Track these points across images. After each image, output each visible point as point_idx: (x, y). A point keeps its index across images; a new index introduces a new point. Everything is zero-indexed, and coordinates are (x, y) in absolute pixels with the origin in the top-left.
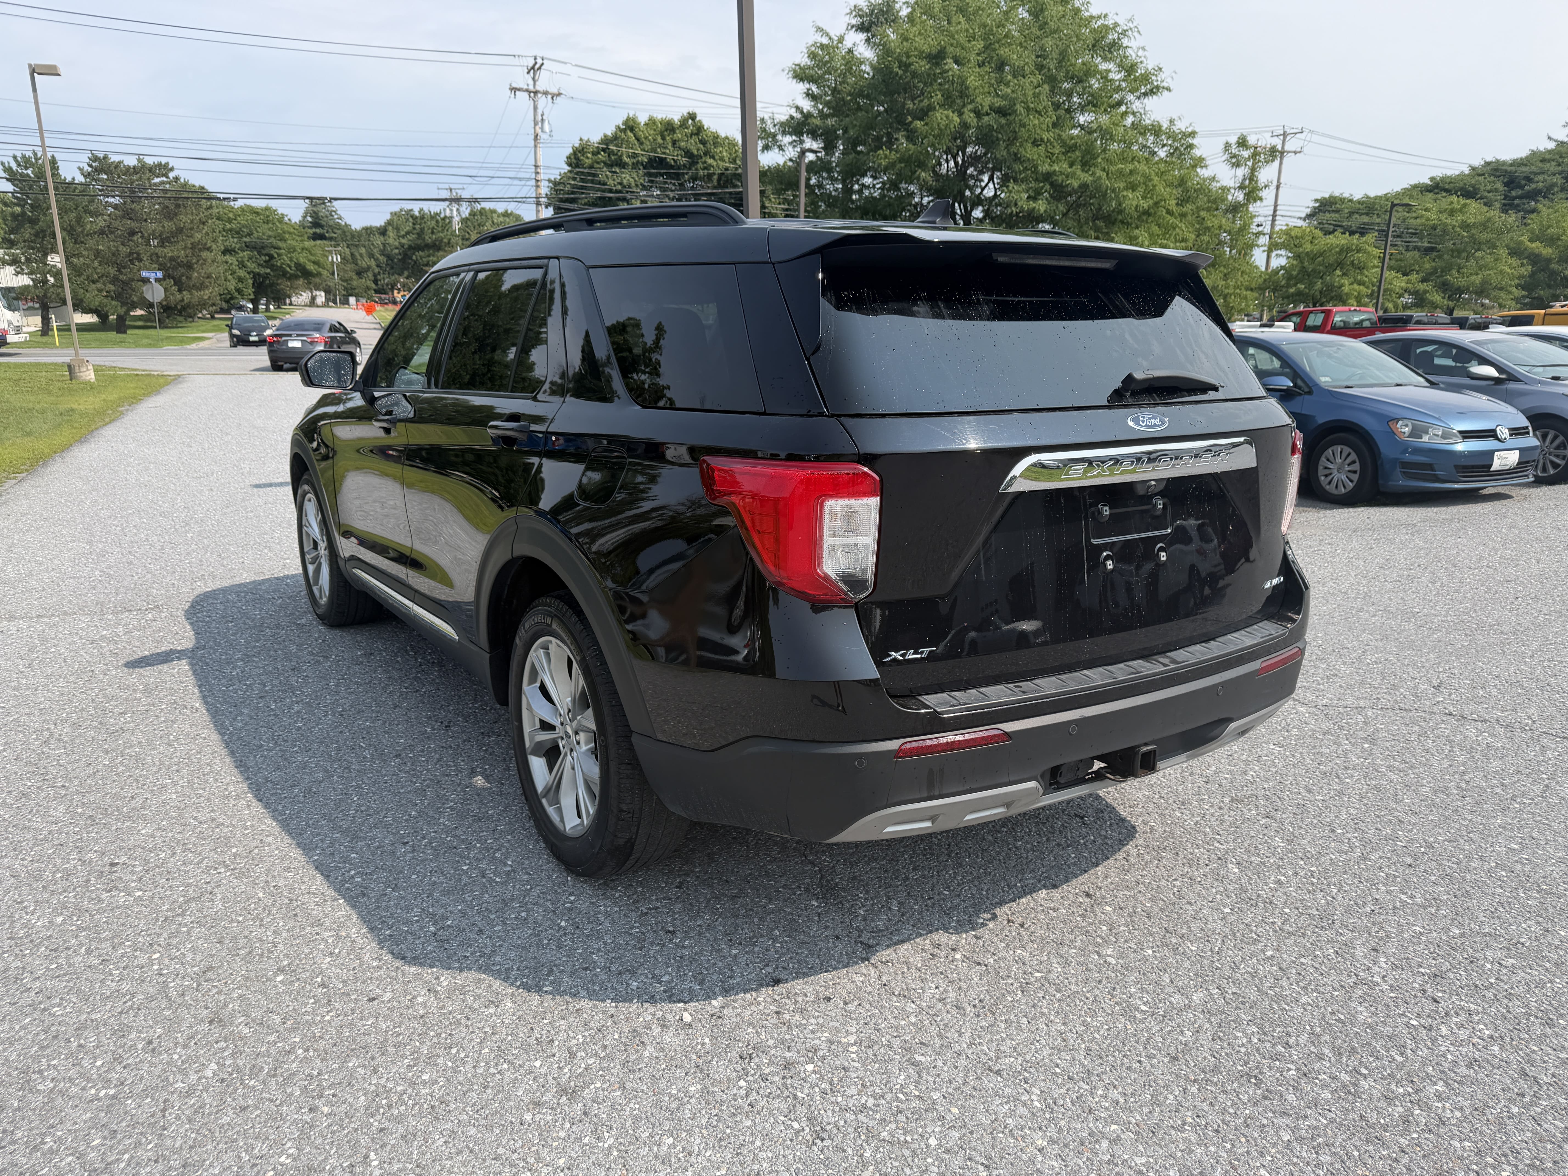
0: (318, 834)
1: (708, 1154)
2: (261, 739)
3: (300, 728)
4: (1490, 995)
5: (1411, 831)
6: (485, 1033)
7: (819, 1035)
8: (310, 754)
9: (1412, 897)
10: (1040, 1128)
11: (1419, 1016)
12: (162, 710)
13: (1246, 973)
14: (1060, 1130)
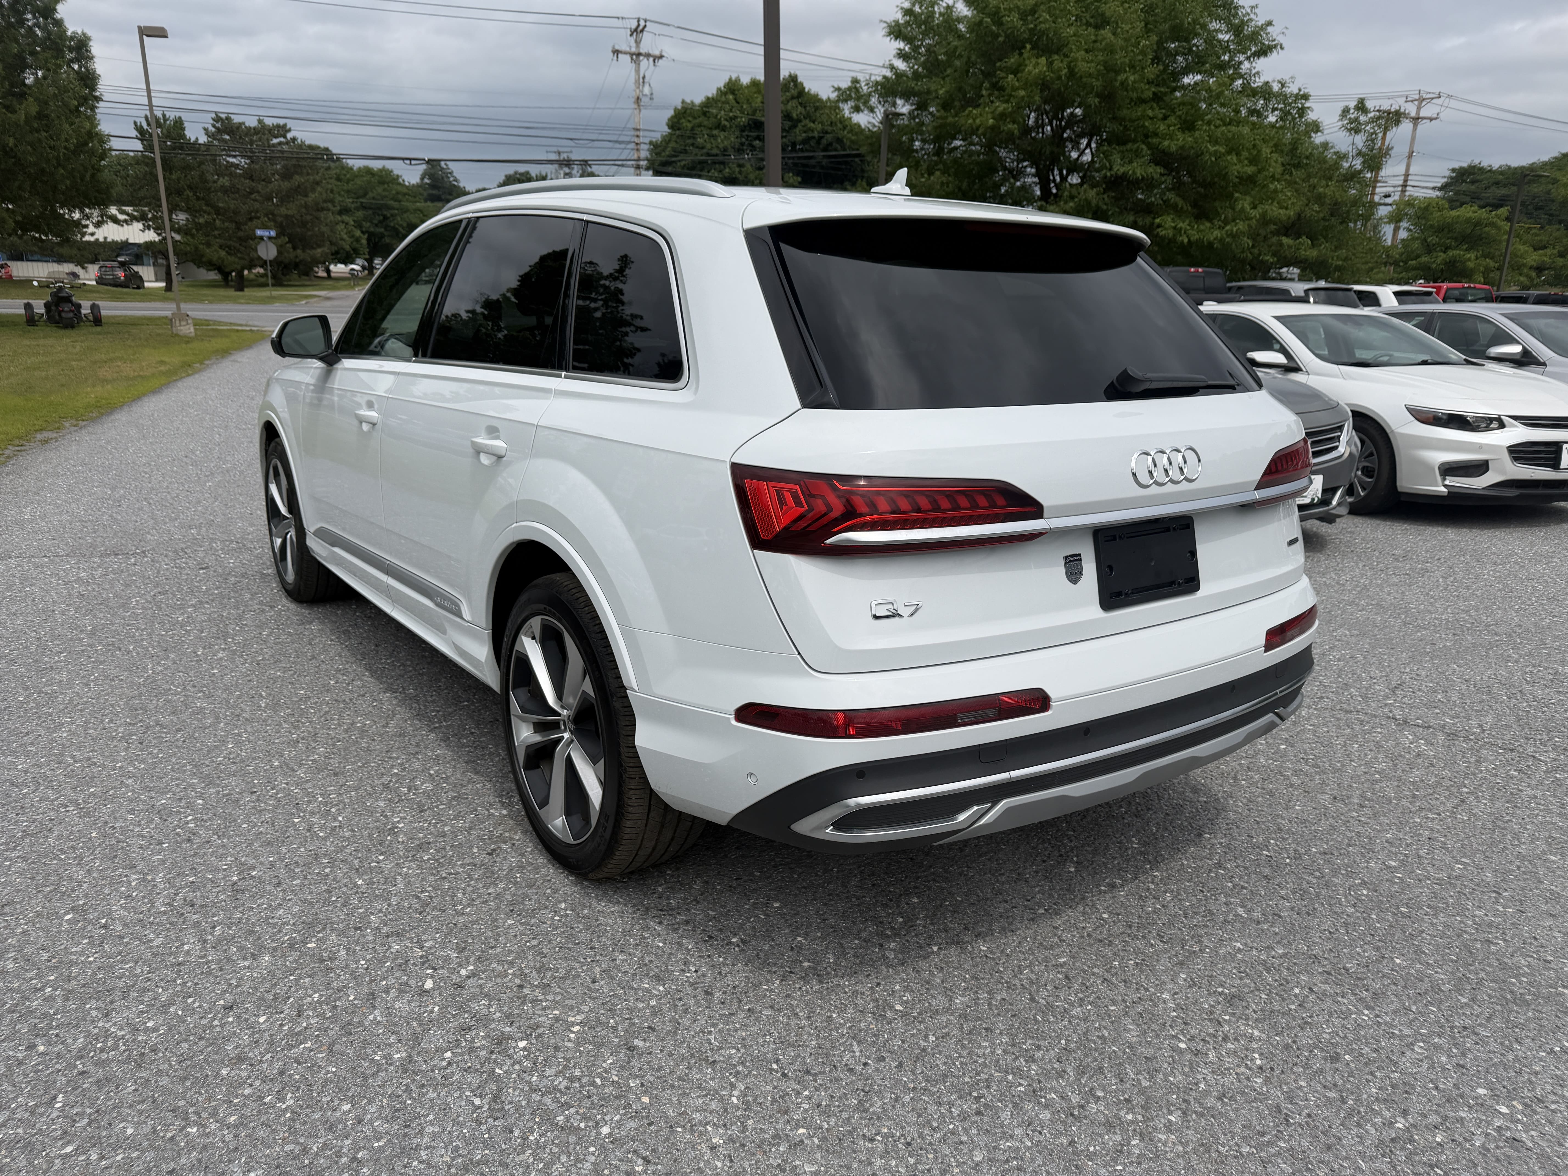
0: (177, 779)
1: (376, 1124)
2: (173, 683)
3: (214, 674)
4: (1283, 1022)
5: (1286, 839)
6: (230, 984)
7: (548, 1012)
8: (210, 700)
9: (1249, 911)
10: (725, 1125)
11: (1191, 1039)
12: (97, 651)
13: (1028, 979)
14: (744, 1129)
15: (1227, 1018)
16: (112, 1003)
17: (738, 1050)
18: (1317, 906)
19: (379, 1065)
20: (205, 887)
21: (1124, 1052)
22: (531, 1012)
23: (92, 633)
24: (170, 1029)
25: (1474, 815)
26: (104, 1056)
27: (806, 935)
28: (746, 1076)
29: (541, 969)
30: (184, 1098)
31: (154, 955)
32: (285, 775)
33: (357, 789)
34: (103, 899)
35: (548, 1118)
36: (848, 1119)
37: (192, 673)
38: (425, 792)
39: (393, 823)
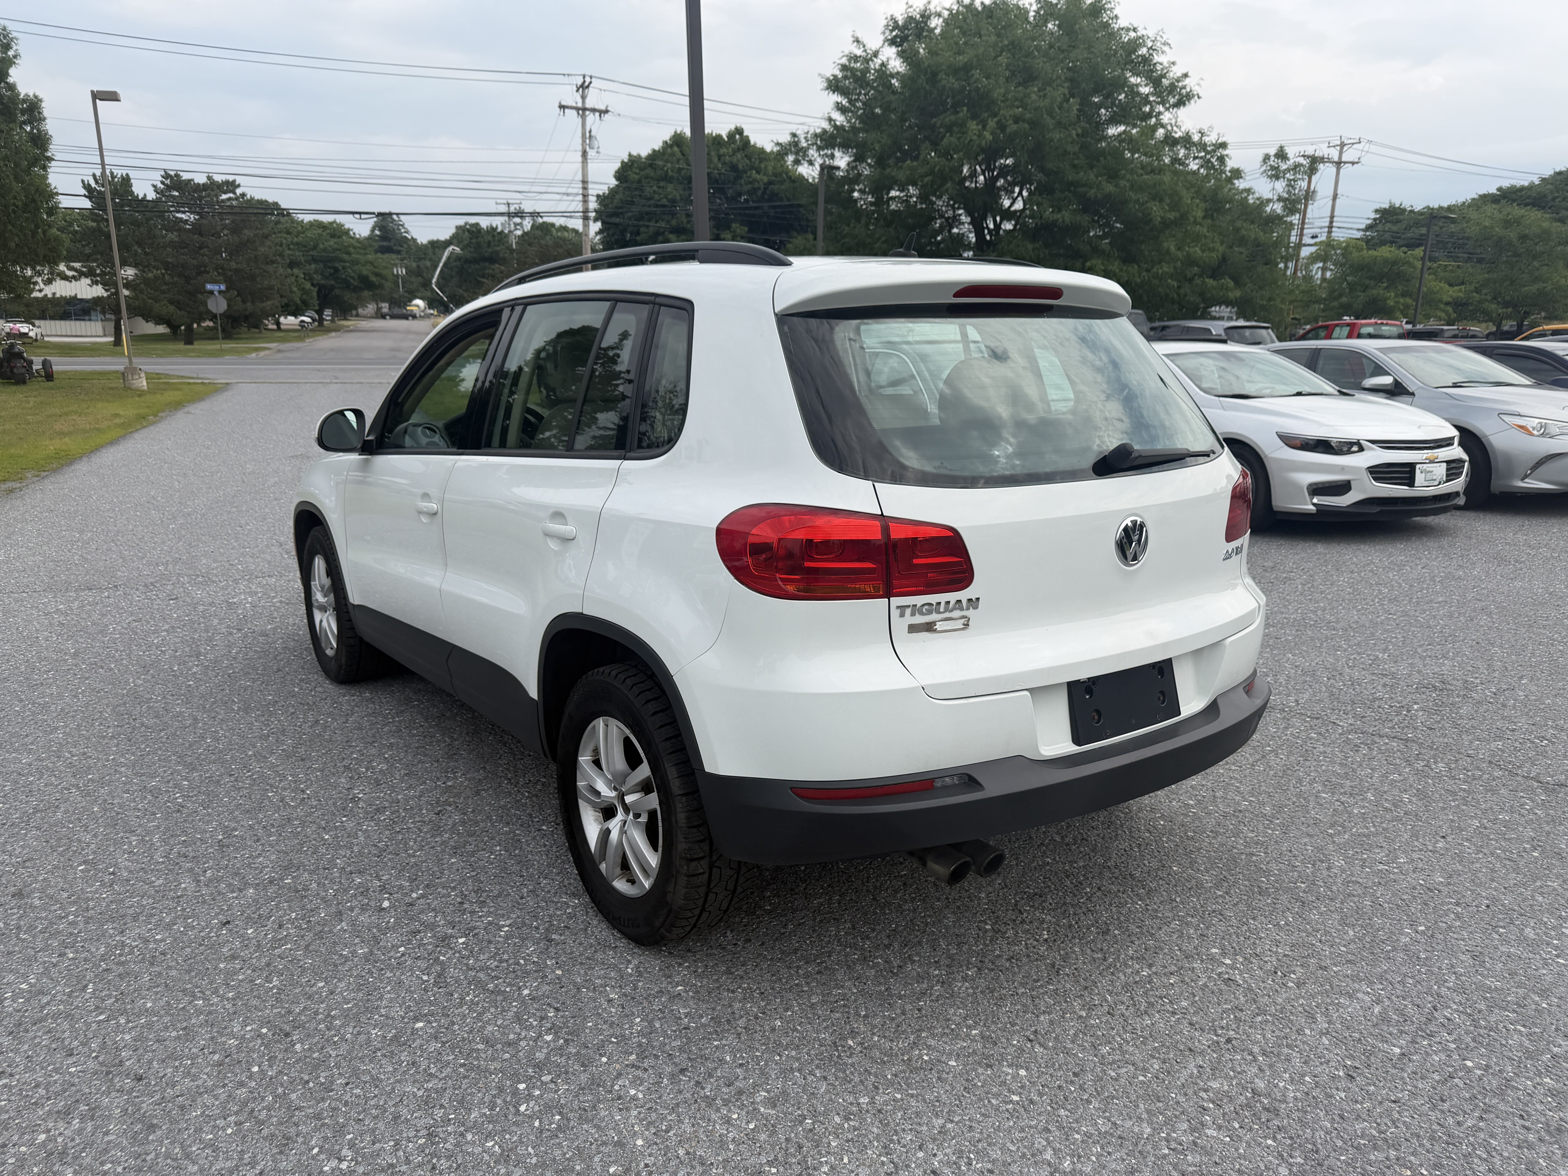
19: (346, 957)
20: (195, 844)
22: (469, 919)
23: (76, 655)
24: (175, 940)
26: (122, 959)
29: (479, 891)
31: (157, 892)
32: (258, 761)
33: (322, 771)
34: (109, 855)
35: (481, 986)
36: (717, 980)
38: (381, 770)
39: (354, 794)
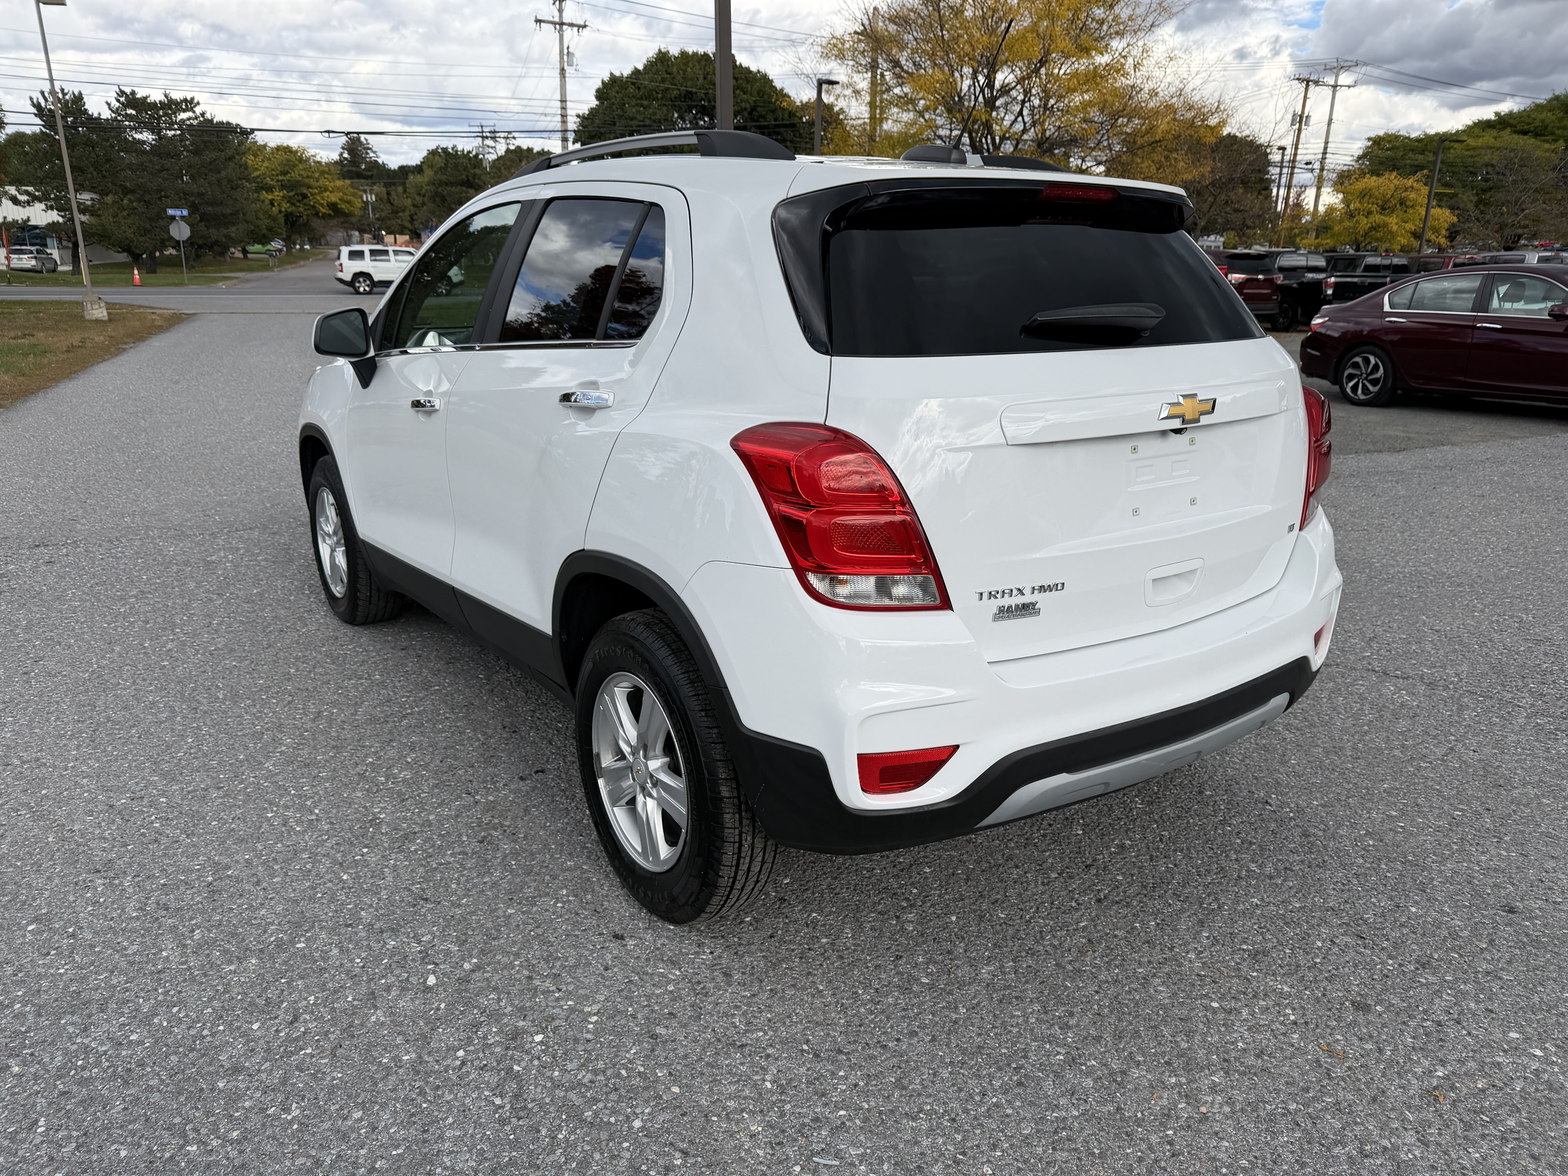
0: (136, 777)
1: (392, 1131)
2: (121, 677)
3: (164, 666)
4: (1310, 976)
5: (1287, 794)
6: (218, 991)
7: (562, 1003)
8: (164, 693)
10: (761, 1111)
11: (1222, 998)
12: (34, 646)
13: (1051, 944)
14: (782, 1114)
15: (1255, 974)
16: (90, 1016)
17: (766, 1033)
18: (1326, 858)
19: (388, 1068)
20: (178, 889)
21: (1158, 1014)
22: (543, 1004)
24: (156, 1042)
25: (1465, 762)
26: (86, 1074)
27: (821, 911)
28: (777, 1059)
29: (549, 959)
30: (180, 1114)
31: (131, 963)
32: (252, 768)
34: (68, 907)
35: (575, 1114)
37: (140, 666)
38: (404, 780)
39: (374, 814)
